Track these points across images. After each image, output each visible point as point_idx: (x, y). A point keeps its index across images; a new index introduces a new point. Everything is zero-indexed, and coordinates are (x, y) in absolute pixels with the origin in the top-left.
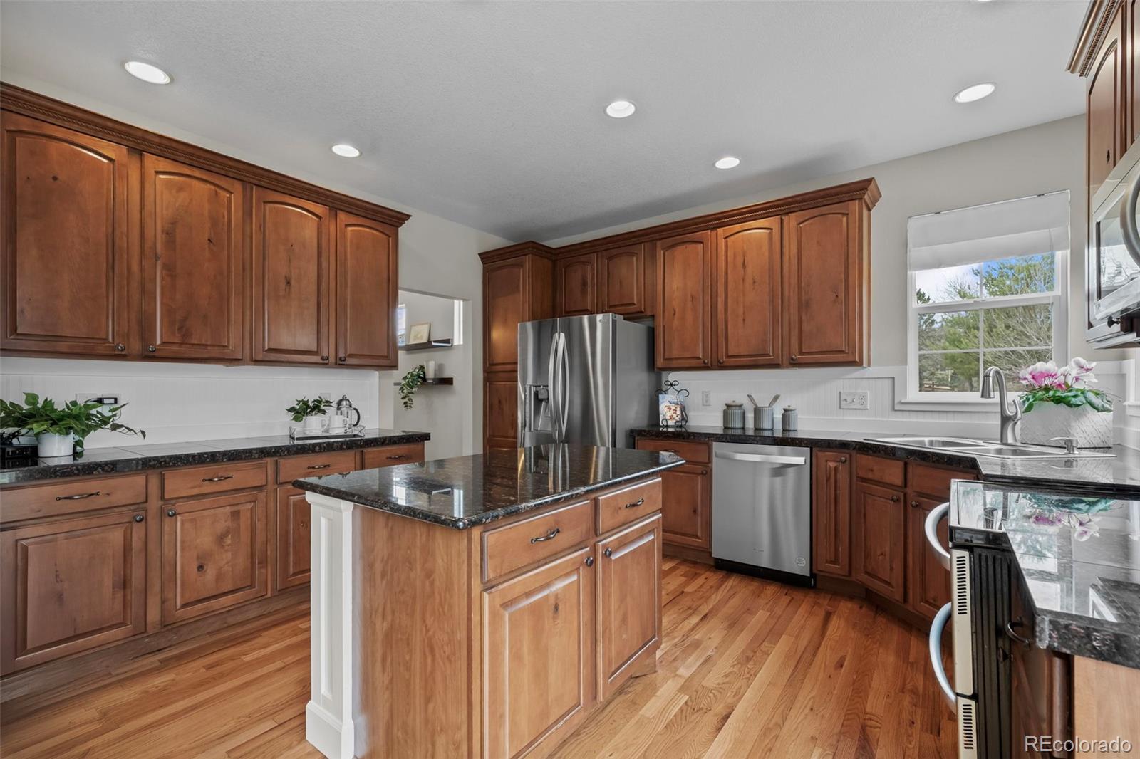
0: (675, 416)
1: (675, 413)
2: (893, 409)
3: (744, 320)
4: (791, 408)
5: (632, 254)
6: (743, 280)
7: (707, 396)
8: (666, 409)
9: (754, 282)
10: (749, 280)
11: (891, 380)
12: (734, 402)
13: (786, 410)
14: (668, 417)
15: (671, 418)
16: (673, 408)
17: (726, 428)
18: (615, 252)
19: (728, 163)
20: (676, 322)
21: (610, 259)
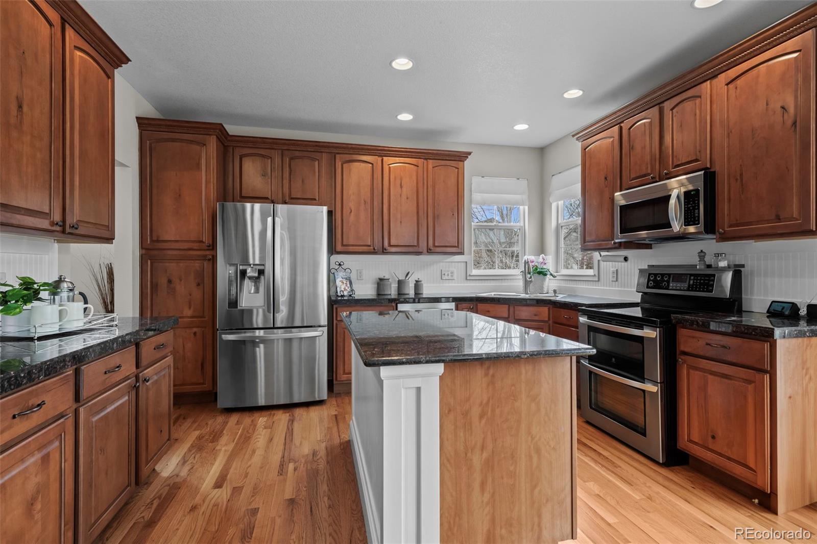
0: (347, 288)
1: (346, 286)
2: (466, 279)
3: (401, 222)
4: (420, 280)
5: (314, 159)
6: (401, 196)
7: (360, 273)
8: (341, 283)
9: (407, 198)
10: (404, 197)
11: (465, 263)
12: (384, 276)
13: (416, 281)
14: (343, 289)
15: (345, 289)
16: (345, 282)
17: (379, 295)
18: (297, 154)
19: (405, 117)
20: (352, 218)
21: (291, 159)
